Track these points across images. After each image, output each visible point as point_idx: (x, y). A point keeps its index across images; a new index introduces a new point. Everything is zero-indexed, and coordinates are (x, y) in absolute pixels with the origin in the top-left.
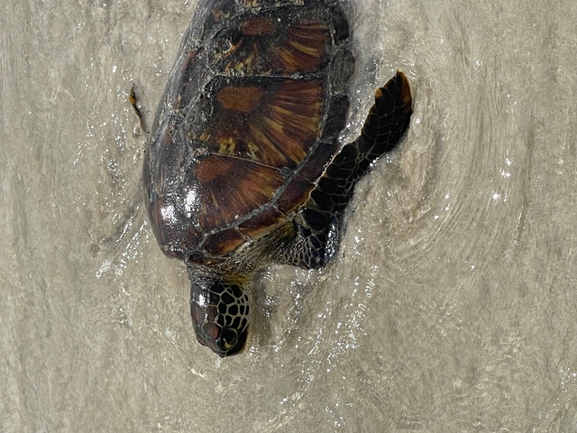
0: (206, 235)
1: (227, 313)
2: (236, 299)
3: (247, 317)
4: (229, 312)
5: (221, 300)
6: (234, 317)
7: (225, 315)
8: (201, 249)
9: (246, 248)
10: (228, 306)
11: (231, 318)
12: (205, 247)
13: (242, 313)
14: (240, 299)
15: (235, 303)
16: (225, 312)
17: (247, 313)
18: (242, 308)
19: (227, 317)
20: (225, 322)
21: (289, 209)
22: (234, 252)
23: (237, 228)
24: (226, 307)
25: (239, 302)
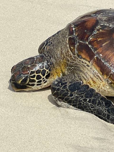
0: (87, 43)
1: (36, 75)
2: (44, 77)
3: (35, 85)
4: (37, 76)
5: (42, 70)
6: (35, 79)
7: (35, 74)
8: (79, 42)
9: (85, 63)
10: (40, 74)
11: (34, 77)
12: (80, 44)
13: (38, 82)
14: (45, 79)
15: (43, 77)
16: (37, 73)
17: (38, 85)
18: (41, 81)
19: (35, 76)
20: (32, 75)
21: (112, 79)
22: (82, 58)
23: (95, 57)
24: (39, 73)
25: (43, 79)
